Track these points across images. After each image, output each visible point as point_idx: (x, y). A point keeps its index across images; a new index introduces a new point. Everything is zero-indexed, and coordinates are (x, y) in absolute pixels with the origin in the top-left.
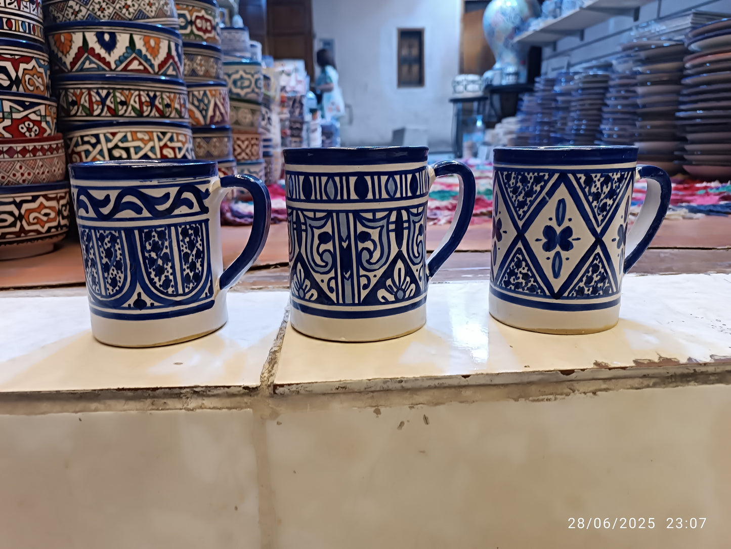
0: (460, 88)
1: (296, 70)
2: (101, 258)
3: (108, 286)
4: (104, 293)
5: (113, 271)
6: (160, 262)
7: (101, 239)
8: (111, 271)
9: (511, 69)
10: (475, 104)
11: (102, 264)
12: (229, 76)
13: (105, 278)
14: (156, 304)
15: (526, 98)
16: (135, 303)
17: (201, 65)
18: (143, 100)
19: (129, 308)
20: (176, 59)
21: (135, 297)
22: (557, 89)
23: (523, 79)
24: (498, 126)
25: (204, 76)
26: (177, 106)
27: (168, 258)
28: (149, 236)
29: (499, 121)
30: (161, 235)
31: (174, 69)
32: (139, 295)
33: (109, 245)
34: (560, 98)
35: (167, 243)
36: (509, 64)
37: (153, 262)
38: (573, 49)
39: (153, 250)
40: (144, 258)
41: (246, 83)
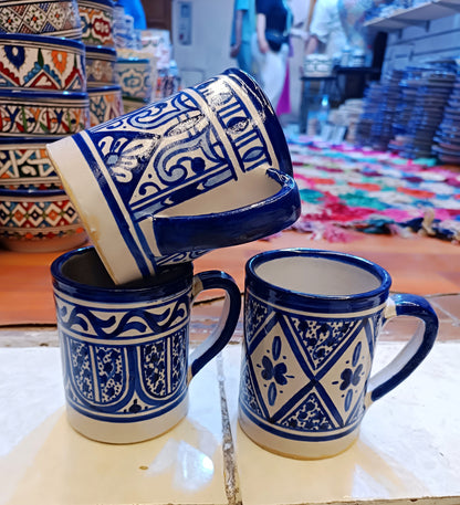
0: (311, 67)
1: (162, 40)
2: (98, 371)
3: (104, 394)
4: (97, 399)
5: (111, 382)
6: (156, 371)
7: (102, 354)
8: (109, 382)
9: (359, 52)
10: (322, 83)
11: (98, 376)
12: (120, 74)
13: (100, 388)
14: (150, 407)
15: (373, 85)
16: (130, 409)
17: (98, 69)
18: (51, 117)
19: (125, 412)
20: (81, 72)
21: (131, 403)
22: (404, 82)
23: (368, 64)
24: (342, 108)
25: (101, 81)
26: (82, 121)
27: (163, 366)
28: (149, 350)
29: (342, 102)
30: (160, 348)
31: (79, 83)
32: (135, 401)
33: (109, 360)
34: (405, 92)
35: (163, 353)
36: (357, 47)
37: (150, 371)
38: (417, 39)
39: (151, 362)
40: (143, 369)
41: (137, 81)
